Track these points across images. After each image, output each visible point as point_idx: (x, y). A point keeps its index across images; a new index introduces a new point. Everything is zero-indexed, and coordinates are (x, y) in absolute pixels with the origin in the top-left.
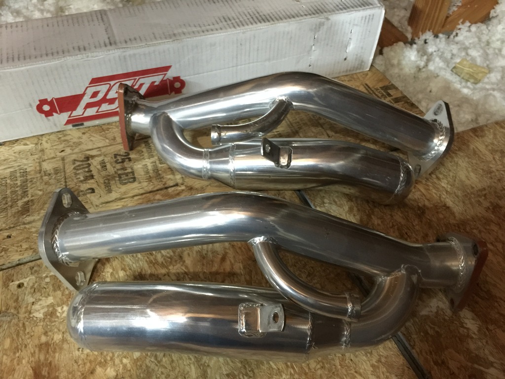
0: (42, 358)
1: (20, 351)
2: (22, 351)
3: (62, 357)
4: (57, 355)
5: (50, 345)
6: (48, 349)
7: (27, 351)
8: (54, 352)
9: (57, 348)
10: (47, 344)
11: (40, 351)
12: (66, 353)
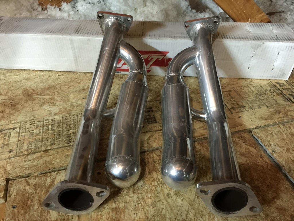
0: (114, 216)
1: (101, 211)
2: (102, 211)
3: (125, 217)
4: (122, 215)
5: (118, 209)
6: (117, 212)
7: (105, 211)
8: (121, 214)
9: (122, 211)
10: (116, 209)
11: (112, 212)
12: (128, 215)
